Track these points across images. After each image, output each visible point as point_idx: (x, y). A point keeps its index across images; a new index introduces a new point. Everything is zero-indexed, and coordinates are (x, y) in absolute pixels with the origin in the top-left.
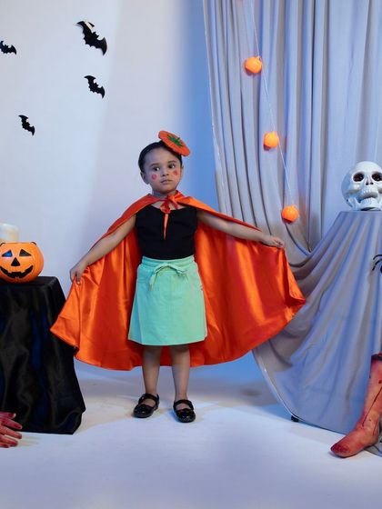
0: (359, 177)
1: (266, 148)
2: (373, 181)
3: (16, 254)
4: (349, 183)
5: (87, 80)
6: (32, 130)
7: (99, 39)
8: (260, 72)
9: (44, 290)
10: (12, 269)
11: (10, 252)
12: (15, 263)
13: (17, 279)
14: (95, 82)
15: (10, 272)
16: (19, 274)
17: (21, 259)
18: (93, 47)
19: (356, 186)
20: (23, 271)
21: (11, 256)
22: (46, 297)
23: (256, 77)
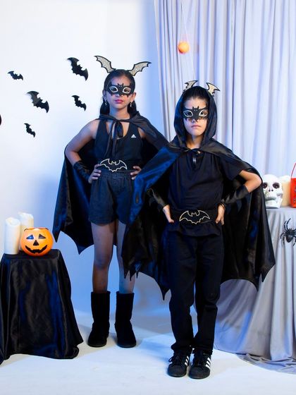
0: (264, 185)
2: (274, 189)
3: (36, 238)
5: (74, 98)
6: (33, 134)
7: (83, 69)
12: (36, 244)
13: (37, 254)
14: (79, 99)
15: (32, 249)
16: (38, 251)
17: (40, 241)
18: (78, 75)
20: (41, 249)
21: (33, 238)
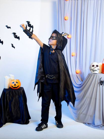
0: (93, 66)
1: (72, 56)
2: (96, 67)
3: (15, 83)
4: (91, 67)
6: (14, 47)
7: (31, 25)
8: (71, 38)
9: (22, 91)
10: (14, 86)
11: (14, 82)
12: (15, 85)
13: (15, 88)
15: (14, 87)
16: (16, 87)
17: (16, 84)
19: (93, 68)
20: (17, 87)
21: (14, 83)
22: (22, 93)
23: (70, 39)
